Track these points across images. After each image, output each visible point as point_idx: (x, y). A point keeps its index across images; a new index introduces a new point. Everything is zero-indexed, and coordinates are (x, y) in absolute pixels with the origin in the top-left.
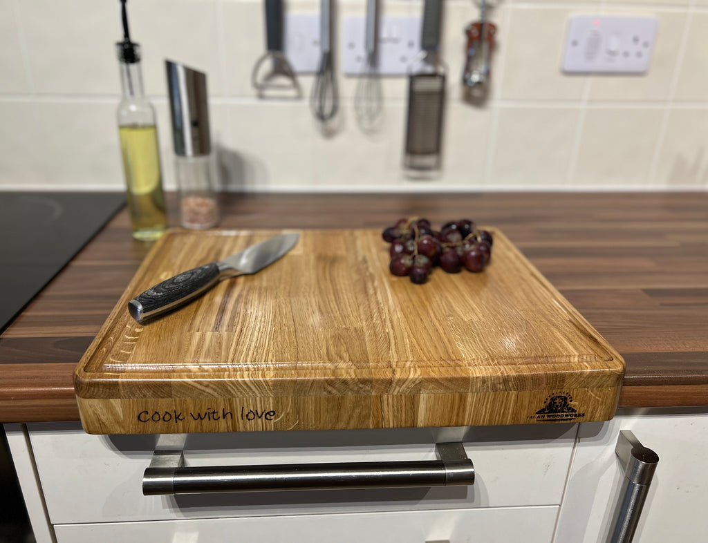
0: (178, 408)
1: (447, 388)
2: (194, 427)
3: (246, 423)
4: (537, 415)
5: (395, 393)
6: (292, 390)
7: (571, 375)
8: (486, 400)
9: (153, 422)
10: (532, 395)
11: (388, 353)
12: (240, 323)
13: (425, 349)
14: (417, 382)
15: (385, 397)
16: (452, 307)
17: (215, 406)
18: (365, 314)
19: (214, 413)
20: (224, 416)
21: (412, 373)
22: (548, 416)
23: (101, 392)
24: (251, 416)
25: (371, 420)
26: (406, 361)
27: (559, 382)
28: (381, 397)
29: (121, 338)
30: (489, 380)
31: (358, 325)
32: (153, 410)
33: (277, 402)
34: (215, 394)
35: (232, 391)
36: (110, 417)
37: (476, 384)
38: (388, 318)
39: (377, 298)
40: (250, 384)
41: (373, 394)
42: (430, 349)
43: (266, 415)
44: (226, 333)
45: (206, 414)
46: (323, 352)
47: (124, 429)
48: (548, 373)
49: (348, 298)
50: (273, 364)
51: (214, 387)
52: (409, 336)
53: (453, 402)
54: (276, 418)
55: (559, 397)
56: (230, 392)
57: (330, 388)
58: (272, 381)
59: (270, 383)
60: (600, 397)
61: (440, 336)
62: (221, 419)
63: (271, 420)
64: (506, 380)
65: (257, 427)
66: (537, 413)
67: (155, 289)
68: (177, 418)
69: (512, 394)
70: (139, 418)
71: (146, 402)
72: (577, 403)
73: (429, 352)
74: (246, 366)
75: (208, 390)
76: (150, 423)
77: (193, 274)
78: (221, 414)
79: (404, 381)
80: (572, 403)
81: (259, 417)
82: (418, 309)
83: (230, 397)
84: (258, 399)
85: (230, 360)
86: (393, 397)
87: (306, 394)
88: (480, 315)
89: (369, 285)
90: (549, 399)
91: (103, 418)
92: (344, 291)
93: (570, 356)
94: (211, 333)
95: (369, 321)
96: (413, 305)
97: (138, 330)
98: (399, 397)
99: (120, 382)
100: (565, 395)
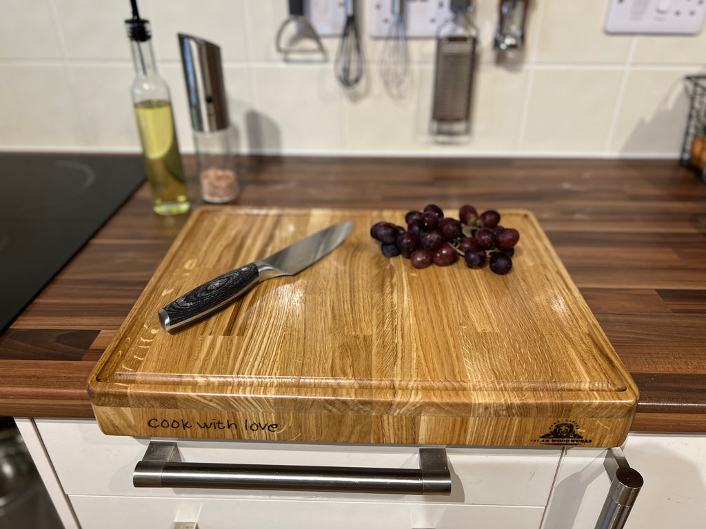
0: (185, 416)
1: (448, 412)
2: (201, 433)
3: (251, 434)
4: (541, 439)
5: (396, 414)
6: (293, 408)
7: (578, 405)
8: (488, 424)
9: (163, 428)
10: (536, 421)
11: (393, 369)
12: (252, 326)
13: (431, 366)
14: (418, 405)
15: (385, 417)
16: (467, 312)
17: (219, 417)
18: (378, 318)
19: (219, 423)
20: (229, 426)
21: (413, 395)
22: (553, 441)
24: (255, 427)
25: (372, 436)
26: (410, 381)
27: (566, 411)
28: (381, 417)
29: (137, 340)
30: (492, 406)
31: (367, 332)
32: (162, 418)
33: (278, 417)
34: (219, 407)
35: (235, 406)
36: (123, 422)
37: (478, 410)
38: (400, 324)
39: (392, 298)
40: (251, 401)
41: (373, 414)
42: (436, 366)
43: (269, 427)
44: (237, 337)
45: (211, 424)
46: (328, 366)
47: (137, 432)
48: (554, 401)
49: (363, 298)
50: (276, 378)
51: (217, 401)
52: (417, 349)
53: (454, 425)
54: (278, 430)
55: (565, 424)
56: (233, 407)
57: (330, 407)
58: (272, 399)
59: (272, 401)
60: (609, 426)
61: (449, 350)
62: (226, 429)
63: (274, 431)
64: (509, 407)
65: (261, 436)
66: (542, 437)
68: (185, 426)
69: (516, 419)
70: (149, 423)
71: (154, 411)
72: (584, 431)
73: (434, 370)
74: (251, 380)
75: (211, 404)
76: (160, 428)
78: (225, 424)
79: (405, 404)
80: (579, 430)
81: (263, 429)
82: (432, 314)
83: (233, 410)
84: (260, 413)
85: (235, 372)
86: (394, 418)
87: (307, 411)
88: (495, 324)
89: (388, 279)
90: (554, 426)
91: (117, 423)
92: (361, 289)
93: (581, 382)
94: (223, 337)
95: (380, 328)
96: (428, 309)
97: (154, 331)
98: (400, 418)
99: (128, 394)
100: (571, 423)
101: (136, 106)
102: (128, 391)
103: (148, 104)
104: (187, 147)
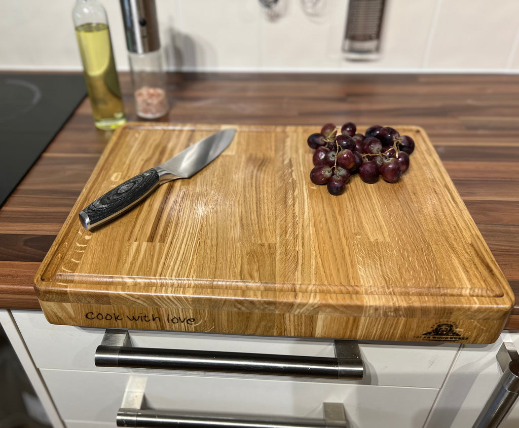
0: (117, 312)
1: (342, 312)
2: (130, 325)
3: (172, 325)
4: (423, 336)
5: (296, 313)
6: (208, 306)
7: (459, 309)
8: (377, 323)
9: (98, 320)
10: (420, 322)
11: (294, 274)
12: (171, 234)
13: (328, 272)
14: (316, 306)
15: (287, 315)
16: (362, 223)
17: (146, 312)
18: (281, 228)
19: (145, 317)
20: (154, 319)
21: (312, 298)
22: (433, 338)
23: (55, 298)
24: (175, 321)
25: (275, 330)
26: (309, 285)
27: (447, 313)
28: (283, 315)
29: (73, 245)
30: (382, 309)
31: (272, 241)
32: (97, 312)
33: (196, 312)
34: (145, 304)
35: (159, 303)
36: (65, 314)
37: (369, 311)
38: (301, 233)
39: (294, 210)
40: (172, 299)
41: (277, 312)
42: (333, 272)
43: (187, 321)
44: (159, 243)
45: (139, 317)
46: (238, 270)
47: (76, 323)
48: (437, 305)
49: (268, 209)
50: (193, 280)
51: (144, 299)
52: (316, 256)
53: (347, 322)
54: (195, 323)
55: (445, 324)
56: (157, 304)
57: (239, 306)
58: (190, 298)
59: (190, 300)
60: (485, 327)
61: (344, 258)
62: (151, 321)
63: (191, 324)
64: (397, 310)
65: (181, 328)
66: (424, 335)
67: (102, 201)
68: (116, 318)
69: (402, 320)
70: (87, 316)
71: (91, 306)
72: (462, 330)
73: (331, 275)
74: (172, 281)
75: (138, 301)
76: (96, 320)
77: (134, 183)
78: (151, 318)
79: (304, 305)
80: (458, 330)
81: (182, 322)
82: (330, 224)
83: (157, 307)
84: (180, 310)
85: (158, 274)
86: (294, 315)
87: (220, 309)
88: (386, 234)
89: (290, 192)
90: (436, 325)
91: (60, 315)
92: (266, 201)
93: (462, 288)
94: (146, 243)
95: (283, 237)
96: (326, 220)
97: (87, 237)
98: (299, 316)
99: (68, 292)
100: (451, 323)
101: (77, 29)
102: (68, 289)
103: (88, 27)
104: (122, 65)
